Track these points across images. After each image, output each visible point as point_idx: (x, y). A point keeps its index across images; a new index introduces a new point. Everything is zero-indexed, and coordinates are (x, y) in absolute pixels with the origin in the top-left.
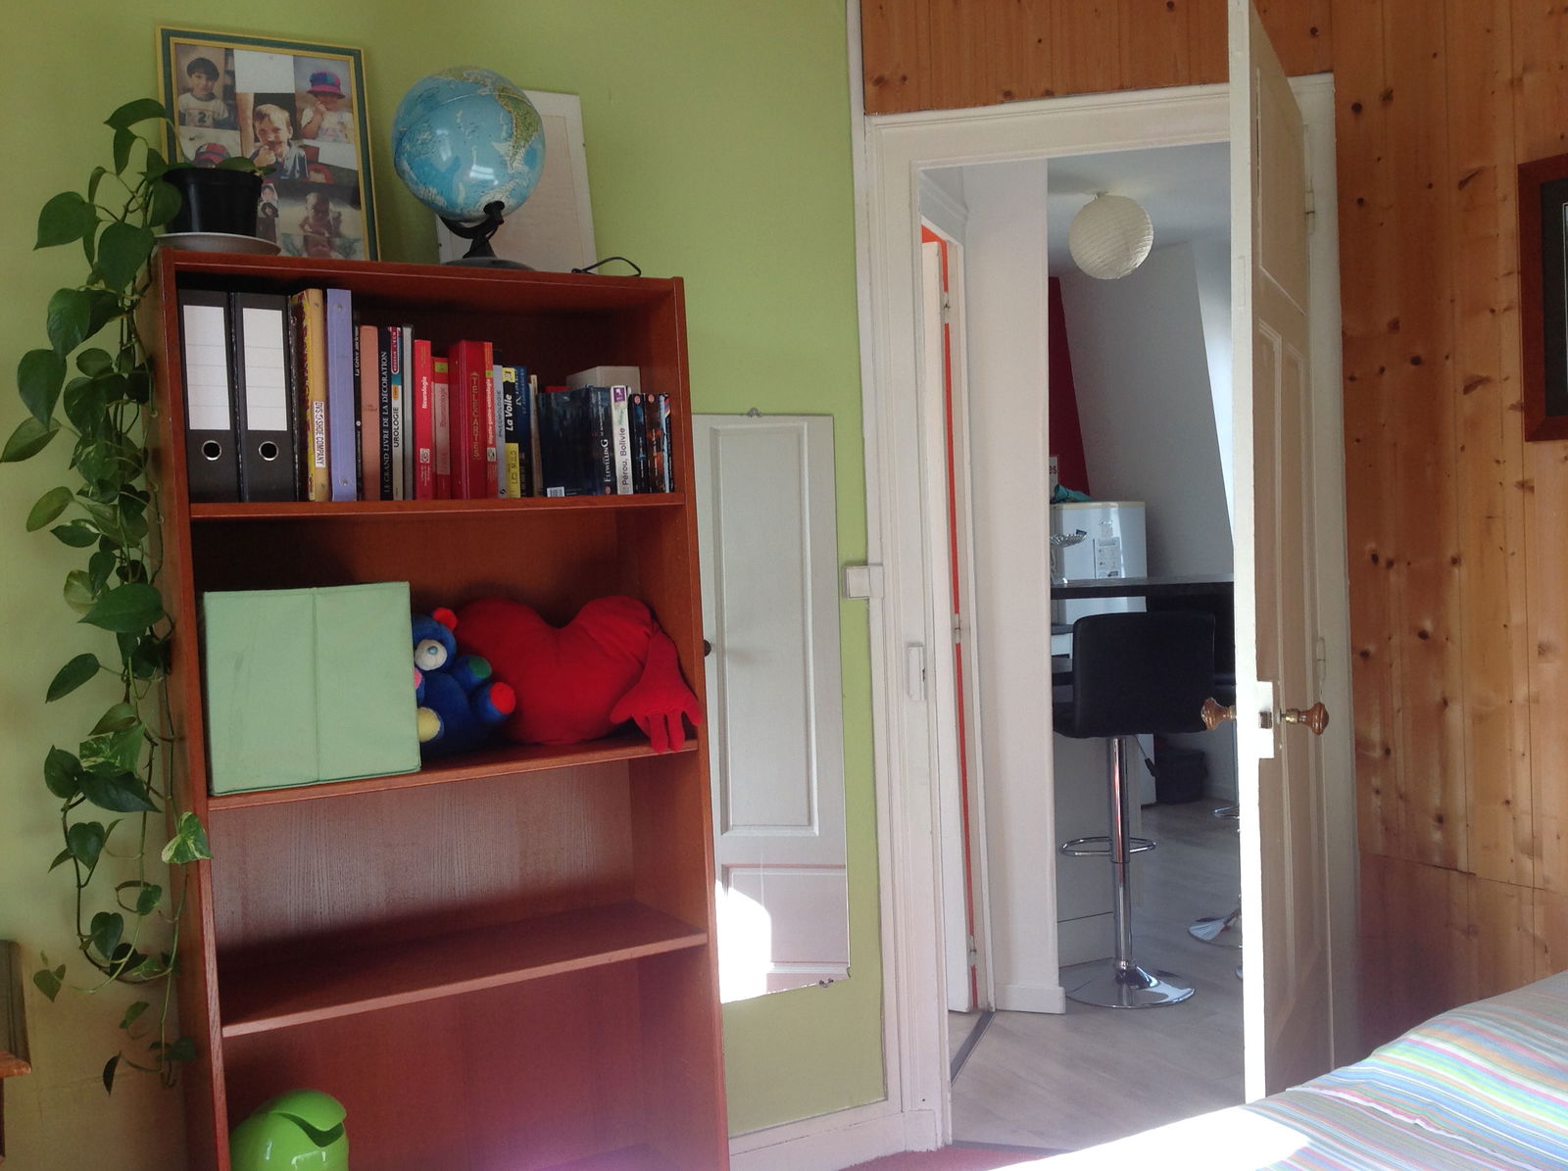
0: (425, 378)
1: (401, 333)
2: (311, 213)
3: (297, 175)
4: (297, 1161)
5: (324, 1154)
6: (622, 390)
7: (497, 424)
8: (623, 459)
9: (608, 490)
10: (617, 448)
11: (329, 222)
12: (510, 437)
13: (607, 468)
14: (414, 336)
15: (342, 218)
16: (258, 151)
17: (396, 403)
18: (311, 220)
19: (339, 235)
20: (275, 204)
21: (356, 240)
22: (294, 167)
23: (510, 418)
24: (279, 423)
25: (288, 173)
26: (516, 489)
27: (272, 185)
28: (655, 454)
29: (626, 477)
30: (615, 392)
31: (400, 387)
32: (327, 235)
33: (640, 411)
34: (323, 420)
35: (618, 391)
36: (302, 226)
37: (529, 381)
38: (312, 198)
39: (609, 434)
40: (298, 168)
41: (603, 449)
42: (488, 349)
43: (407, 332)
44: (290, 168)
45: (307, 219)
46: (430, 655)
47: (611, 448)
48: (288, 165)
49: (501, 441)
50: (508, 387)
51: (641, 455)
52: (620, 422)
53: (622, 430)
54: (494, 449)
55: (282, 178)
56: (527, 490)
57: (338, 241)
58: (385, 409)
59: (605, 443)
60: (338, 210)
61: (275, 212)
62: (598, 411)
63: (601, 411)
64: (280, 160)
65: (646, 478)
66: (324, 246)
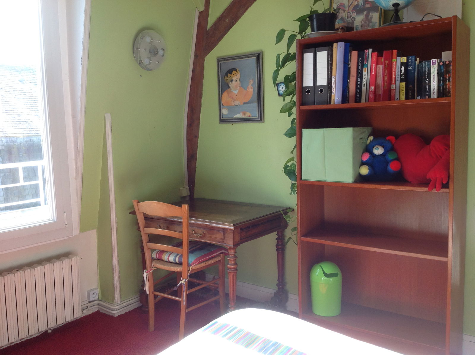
0: (374, 64)
1: (368, 52)
2: (364, 17)
3: (362, 7)
4: (323, 279)
5: (331, 280)
6: (435, 61)
7: (397, 77)
8: (434, 85)
9: (427, 97)
10: (432, 82)
11: (369, 19)
12: (401, 81)
13: (428, 89)
14: (373, 52)
15: (373, 17)
16: (352, 2)
17: (365, 73)
18: (364, 20)
19: (371, 22)
20: (355, 17)
21: (376, 23)
22: (362, 4)
23: (403, 74)
24: (325, 83)
25: (360, 7)
26: (403, 98)
27: (355, 11)
28: (447, 83)
29: (434, 92)
30: (432, 61)
31: (367, 68)
32: (368, 23)
33: (442, 68)
34: (335, 81)
35: (434, 61)
36: (361, 22)
37: (416, 60)
38: (365, 13)
39: (429, 77)
40: (363, 4)
41: (426, 82)
42: (395, 52)
43: (370, 50)
44: (360, 5)
45: (363, 19)
46: (376, 150)
47: (430, 82)
48: (360, 4)
49: (398, 82)
50: (402, 64)
51: (442, 84)
52: (434, 72)
53: (434, 75)
54: (394, 85)
55: (358, 8)
56: (407, 97)
57: (371, 24)
58: (359, 75)
59: (427, 80)
60: (372, 14)
61: (355, 19)
62: (425, 69)
63: (427, 69)
64: (358, 3)
65: (442, 92)
66: (366, 26)
